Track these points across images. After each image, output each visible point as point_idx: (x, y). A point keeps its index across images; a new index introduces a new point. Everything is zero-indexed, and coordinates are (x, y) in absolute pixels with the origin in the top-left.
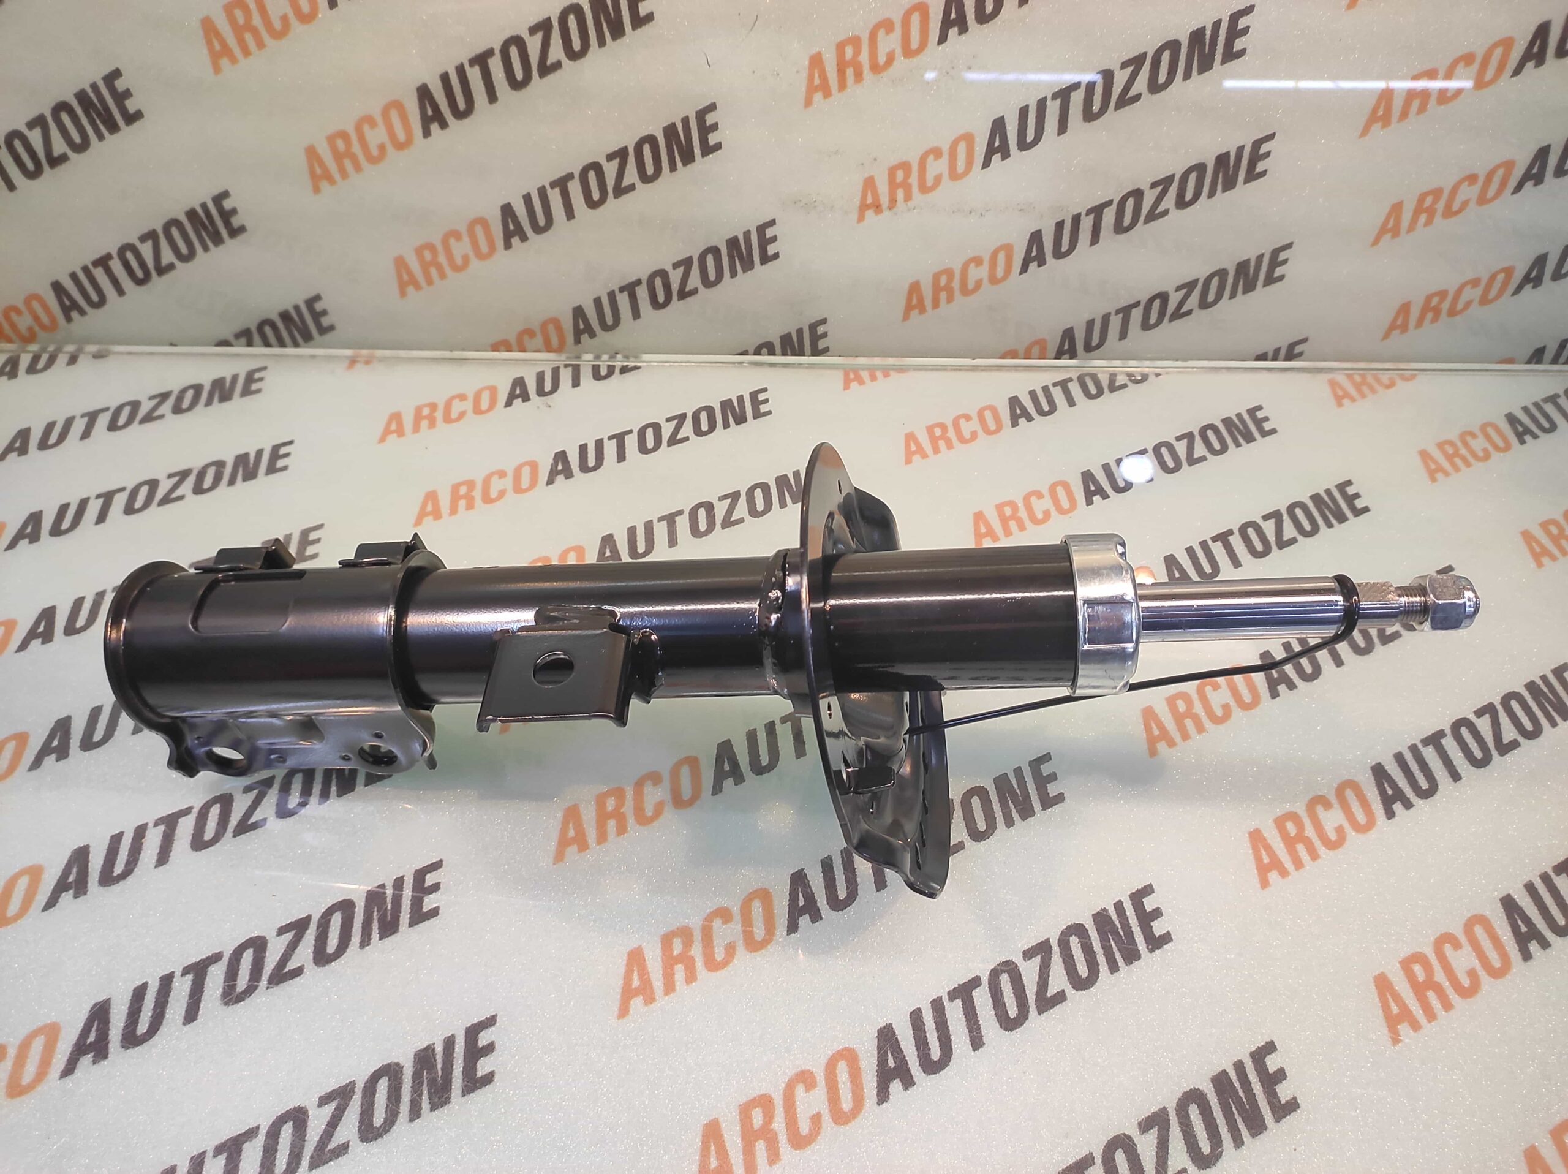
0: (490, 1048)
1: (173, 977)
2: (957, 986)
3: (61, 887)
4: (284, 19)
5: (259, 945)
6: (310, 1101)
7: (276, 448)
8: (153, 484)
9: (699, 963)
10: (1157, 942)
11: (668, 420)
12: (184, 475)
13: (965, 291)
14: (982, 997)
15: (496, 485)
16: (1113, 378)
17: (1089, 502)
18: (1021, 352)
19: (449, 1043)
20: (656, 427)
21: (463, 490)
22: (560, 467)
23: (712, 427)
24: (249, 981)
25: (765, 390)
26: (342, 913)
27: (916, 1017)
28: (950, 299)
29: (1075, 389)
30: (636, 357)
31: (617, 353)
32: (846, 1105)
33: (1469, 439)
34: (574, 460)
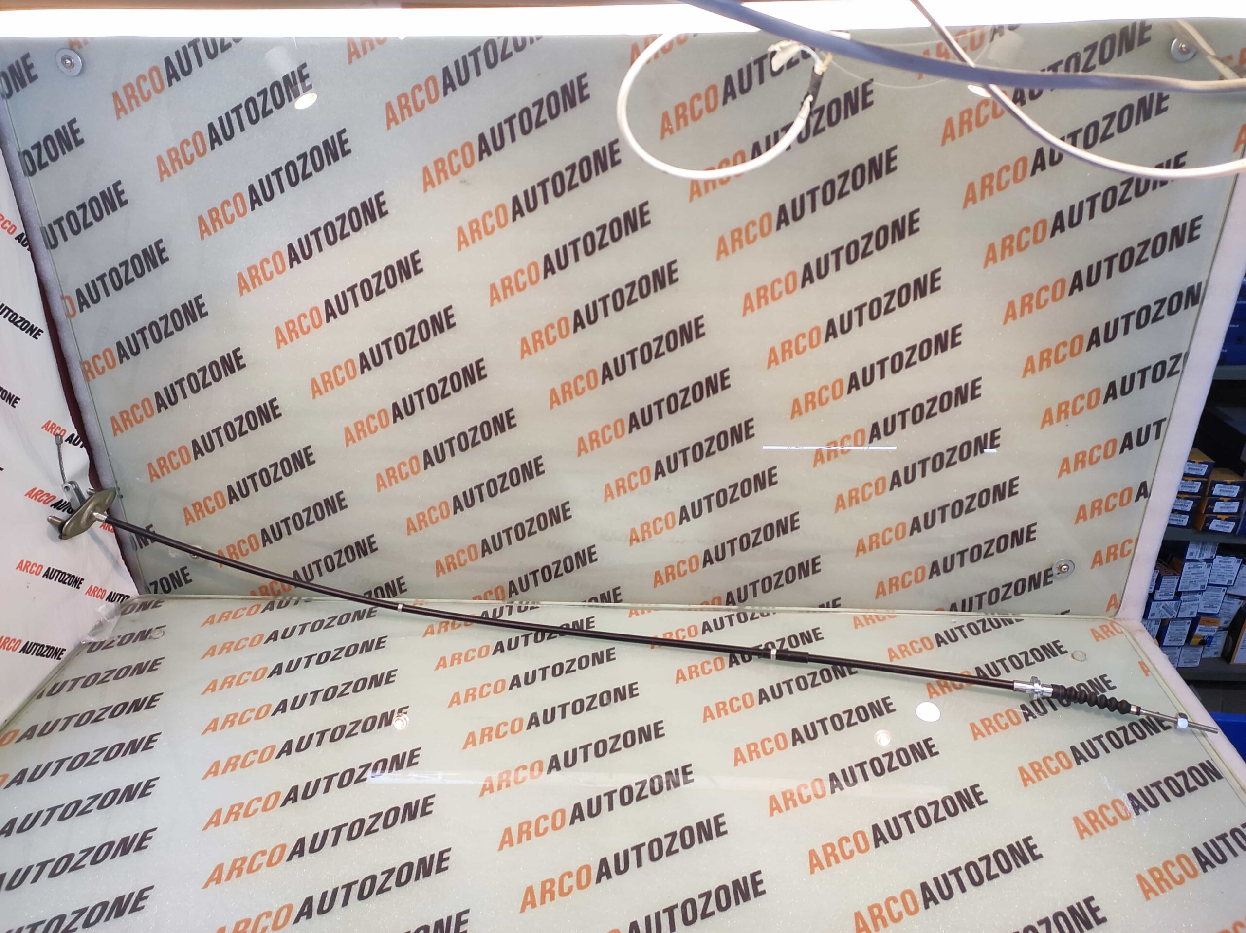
0: (448, 858)
1: (329, 830)
2: (635, 845)
3: (288, 799)
4: (407, 474)
5: (362, 821)
6: (378, 872)
7: (380, 639)
8: (329, 653)
9: (533, 834)
10: (719, 834)
12: (342, 649)
13: (680, 575)
14: (645, 851)
15: (471, 654)
16: (753, 615)
17: (731, 666)
18: (710, 602)
19: (432, 856)
21: (457, 656)
26: (394, 811)
27: (617, 856)
28: (674, 578)
29: (735, 618)
30: (537, 604)
31: (528, 602)
33: (914, 644)
34: (505, 646)
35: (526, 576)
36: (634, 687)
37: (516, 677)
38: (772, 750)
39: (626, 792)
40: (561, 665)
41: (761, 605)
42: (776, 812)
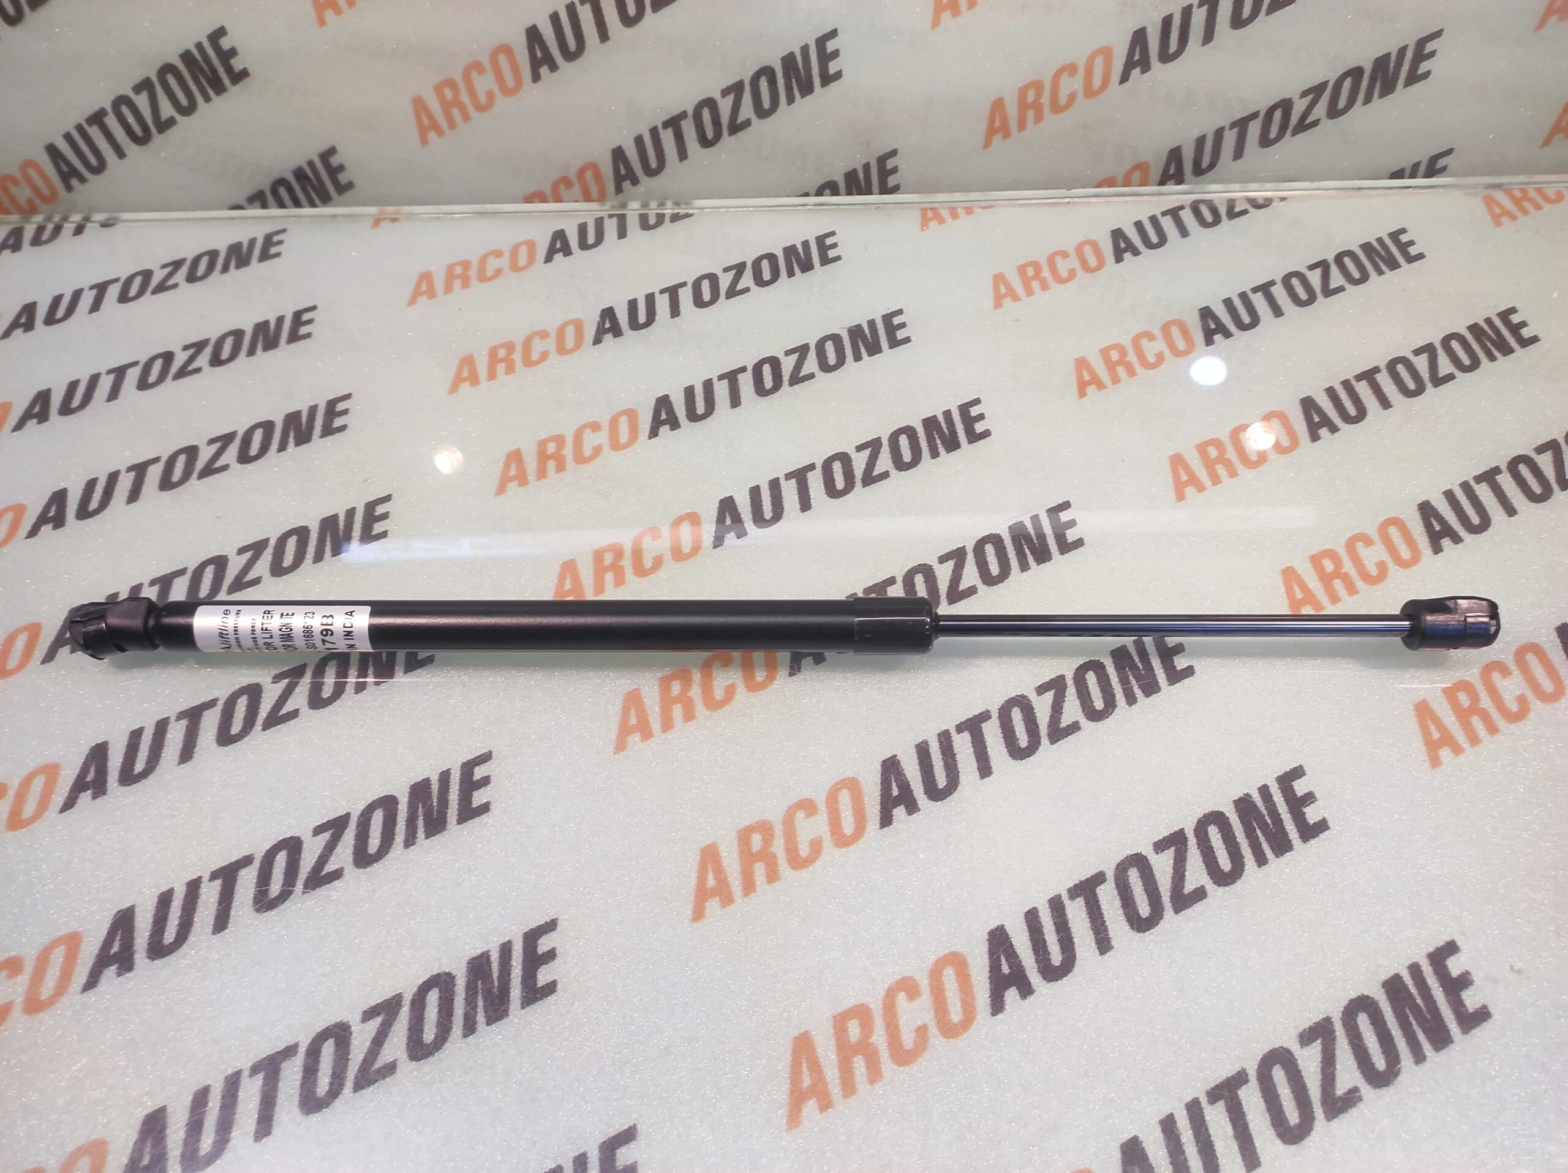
0: (551, 955)
1: (201, 882)
2: (1078, 882)
3: (79, 786)
5: (293, 846)
6: (353, 1017)
7: (298, 315)
8: (168, 357)
9: (782, 861)
10: (1311, 831)
11: (726, 270)
12: (200, 346)
13: (1056, 108)
14: (1107, 895)
15: (538, 346)
16: (1231, 204)
17: (1209, 342)
18: (1120, 179)
19: (506, 950)
20: (713, 279)
21: (502, 353)
22: (607, 325)
23: (775, 276)
24: (283, 887)
25: (833, 234)
26: (383, 810)
27: (1032, 918)
28: (1039, 118)
29: (1187, 216)
30: (687, 204)
31: (667, 199)
32: (956, 1014)
34: (623, 317)
35: (654, 132)
36: (974, 411)
37: (663, 403)
38: (1382, 566)
39: (1017, 715)
40: (774, 362)
41: (1246, 179)
42: (1445, 753)
